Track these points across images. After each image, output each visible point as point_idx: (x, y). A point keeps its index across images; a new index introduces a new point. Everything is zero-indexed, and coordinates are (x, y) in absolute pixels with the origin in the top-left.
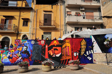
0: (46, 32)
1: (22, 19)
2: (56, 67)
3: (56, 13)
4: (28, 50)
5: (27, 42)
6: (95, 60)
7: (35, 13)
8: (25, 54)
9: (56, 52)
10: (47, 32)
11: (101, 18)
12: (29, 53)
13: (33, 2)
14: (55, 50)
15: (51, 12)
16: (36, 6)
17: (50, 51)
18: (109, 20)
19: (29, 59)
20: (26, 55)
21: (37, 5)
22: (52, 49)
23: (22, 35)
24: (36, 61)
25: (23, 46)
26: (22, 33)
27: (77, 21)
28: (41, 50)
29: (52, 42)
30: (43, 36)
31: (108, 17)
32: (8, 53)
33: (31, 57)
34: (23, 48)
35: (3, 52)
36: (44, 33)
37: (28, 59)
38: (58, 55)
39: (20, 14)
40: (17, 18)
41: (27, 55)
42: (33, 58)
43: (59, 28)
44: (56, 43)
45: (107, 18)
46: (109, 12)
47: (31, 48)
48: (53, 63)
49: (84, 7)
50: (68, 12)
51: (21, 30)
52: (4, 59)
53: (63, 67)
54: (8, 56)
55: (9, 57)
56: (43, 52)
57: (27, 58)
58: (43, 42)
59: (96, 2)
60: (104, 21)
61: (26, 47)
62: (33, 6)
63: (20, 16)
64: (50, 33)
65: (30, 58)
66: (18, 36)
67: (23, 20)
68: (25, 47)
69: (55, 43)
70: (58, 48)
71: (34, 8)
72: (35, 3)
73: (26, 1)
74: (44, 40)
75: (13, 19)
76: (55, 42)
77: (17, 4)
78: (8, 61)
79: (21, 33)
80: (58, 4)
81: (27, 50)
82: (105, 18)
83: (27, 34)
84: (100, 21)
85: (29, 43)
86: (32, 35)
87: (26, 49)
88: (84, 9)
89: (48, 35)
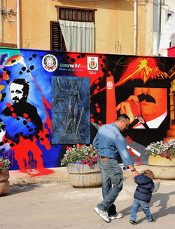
0: (70, 9)
4: (31, 99)
5: (21, 61)
8: (22, 119)
9: (148, 108)
10: (74, 10)
12: (39, 112)
14: (144, 102)
17: (123, 104)
19: (41, 142)
20: (25, 123)
22: (131, 97)
25: (8, 82)
28: (87, 99)
29: (131, 66)
30: (55, 28)
33: (46, 132)
34: (7, 92)
36: (62, 13)
37: (35, 139)
38: (154, 124)
41: (30, 124)
42: (56, 135)
44: (149, 70)
47: (47, 91)
48: (138, 154)
56: (98, 110)
57: (30, 137)
58: (93, 64)
61: (20, 87)
65: (41, 134)
68: (15, 87)
69: (144, 69)
70: (156, 92)
74: (100, 56)
76: (141, 67)
81: (24, 98)
85: (32, 68)
87: (20, 96)
89: (79, 24)
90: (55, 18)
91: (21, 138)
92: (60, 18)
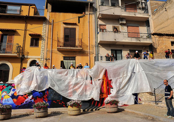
0: (67, 57)
1: (30, 35)
2: (86, 110)
3: (83, 27)
6: (140, 99)
7: (50, 26)
11: (149, 36)
13: (47, 8)
15: (75, 24)
16: (52, 15)
18: (161, 39)
19: (44, 99)
21: (54, 13)
23: (29, 61)
24: (54, 102)
26: (29, 57)
27: (114, 40)
30: (62, 63)
31: (160, 35)
32: (10, 89)
33: (46, 96)
35: (3, 88)
36: (65, 58)
39: (26, 27)
40: (22, 33)
42: (50, 97)
43: (87, 50)
45: (158, 37)
46: (162, 26)
49: (124, 19)
50: (100, 25)
51: (28, 53)
52: (4, 100)
53: (96, 110)
54: (10, 94)
55: (13, 97)
59: (143, 12)
60: (154, 40)
62: (47, 14)
63: (26, 30)
64: (74, 58)
66: (23, 61)
67: (30, 37)
71: (48, 18)
72: (50, 10)
73: (35, 5)
75: (14, 35)
77: (21, 11)
78: (11, 101)
79: (27, 58)
80: (86, 13)
82: (156, 36)
83: (38, 59)
84: (148, 41)
86: (45, 60)
88: (125, 22)
89: (70, 61)
90: (62, 59)
91: (38, 98)
92: (64, 59)
